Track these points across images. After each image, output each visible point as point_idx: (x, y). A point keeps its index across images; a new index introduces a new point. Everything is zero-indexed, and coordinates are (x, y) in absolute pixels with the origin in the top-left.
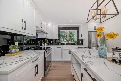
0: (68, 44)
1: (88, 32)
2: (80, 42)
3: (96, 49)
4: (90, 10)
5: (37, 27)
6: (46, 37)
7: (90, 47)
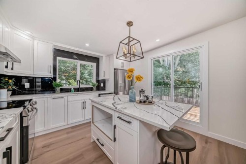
0: (78, 90)
1: (115, 69)
2: (102, 85)
3: (124, 94)
4: (121, 42)
7: (116, 93)
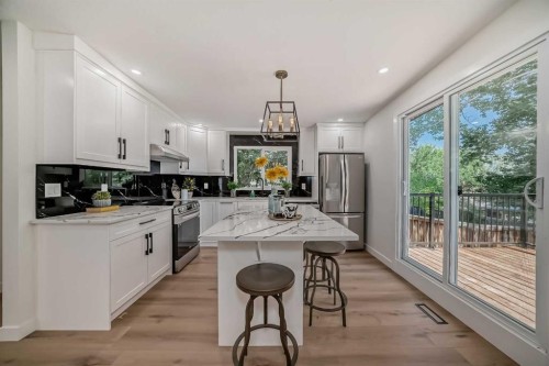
2: (304, 186)
5: (153, 147)
6: (182, 171)
